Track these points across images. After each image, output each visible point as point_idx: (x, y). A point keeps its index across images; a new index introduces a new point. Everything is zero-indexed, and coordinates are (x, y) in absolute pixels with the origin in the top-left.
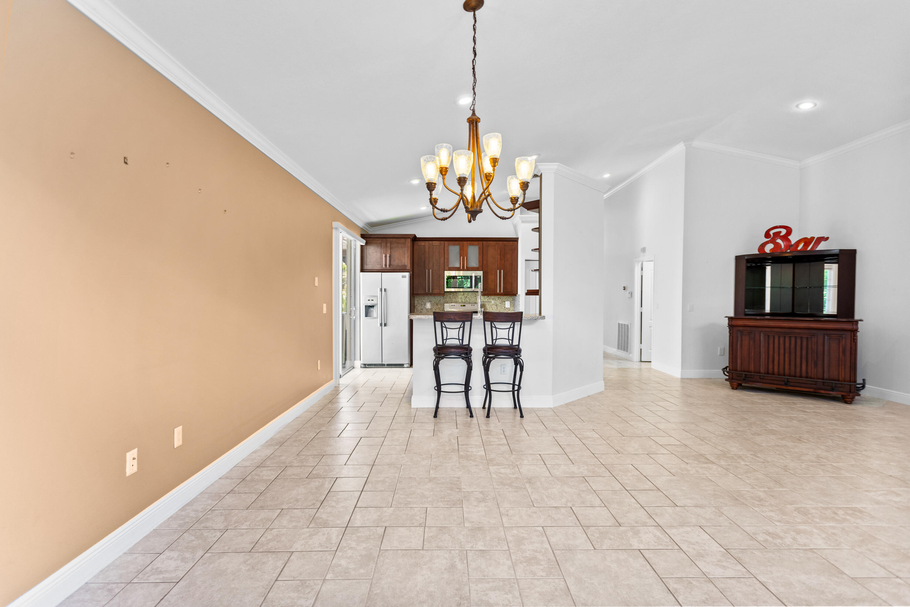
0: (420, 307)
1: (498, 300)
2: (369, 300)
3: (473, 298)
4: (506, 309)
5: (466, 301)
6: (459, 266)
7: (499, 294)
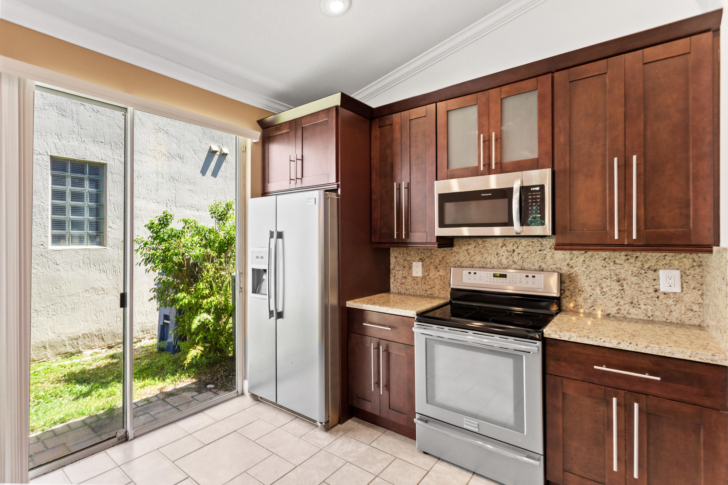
0: (401, 272)
1: (626, 265)
2: (257, 257)
3: (533, 255)
4: (662, 296)
5: (511, 262)
6: (477, 165)
7: (623, 245)
